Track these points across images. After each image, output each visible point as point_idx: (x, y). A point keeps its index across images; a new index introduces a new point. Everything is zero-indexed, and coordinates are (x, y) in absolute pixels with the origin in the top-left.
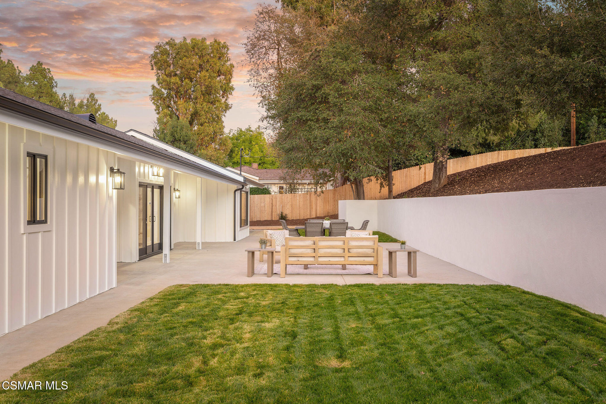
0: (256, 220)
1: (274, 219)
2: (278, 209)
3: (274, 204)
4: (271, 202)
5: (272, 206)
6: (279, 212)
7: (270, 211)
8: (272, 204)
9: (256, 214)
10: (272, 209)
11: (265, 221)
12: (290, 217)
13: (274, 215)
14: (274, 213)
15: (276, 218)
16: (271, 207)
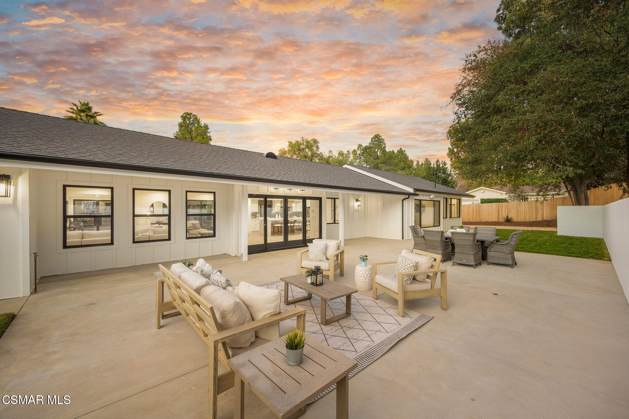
0: (484, 221)
1: (500, 221)
2: (504, 214)
3: (500, 210)
4: (498, 208)
5: (499, 211)
6: (505, 215)
7: (497, 215)
8: (499, 210)
9: (484, 217)
10: (498, 213)
11: (492, 222)
12: (515, 219)
13: (500, 218)
14: (500, 216)
15: (502, 220)
16: (497, 212)
